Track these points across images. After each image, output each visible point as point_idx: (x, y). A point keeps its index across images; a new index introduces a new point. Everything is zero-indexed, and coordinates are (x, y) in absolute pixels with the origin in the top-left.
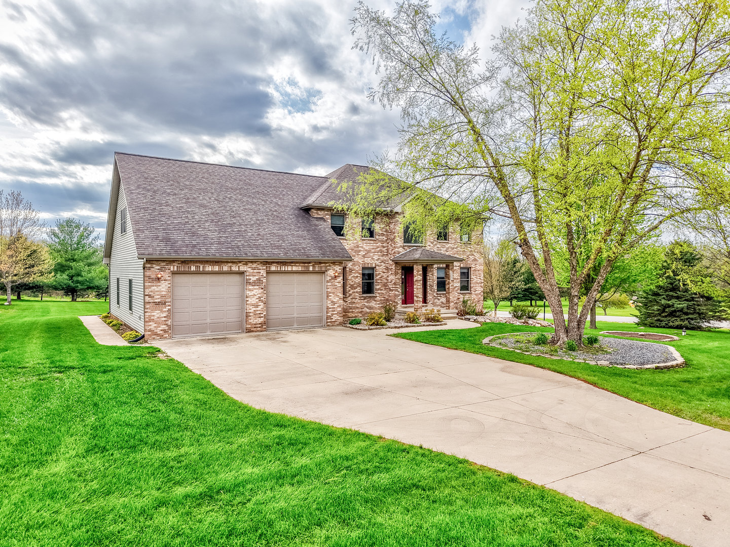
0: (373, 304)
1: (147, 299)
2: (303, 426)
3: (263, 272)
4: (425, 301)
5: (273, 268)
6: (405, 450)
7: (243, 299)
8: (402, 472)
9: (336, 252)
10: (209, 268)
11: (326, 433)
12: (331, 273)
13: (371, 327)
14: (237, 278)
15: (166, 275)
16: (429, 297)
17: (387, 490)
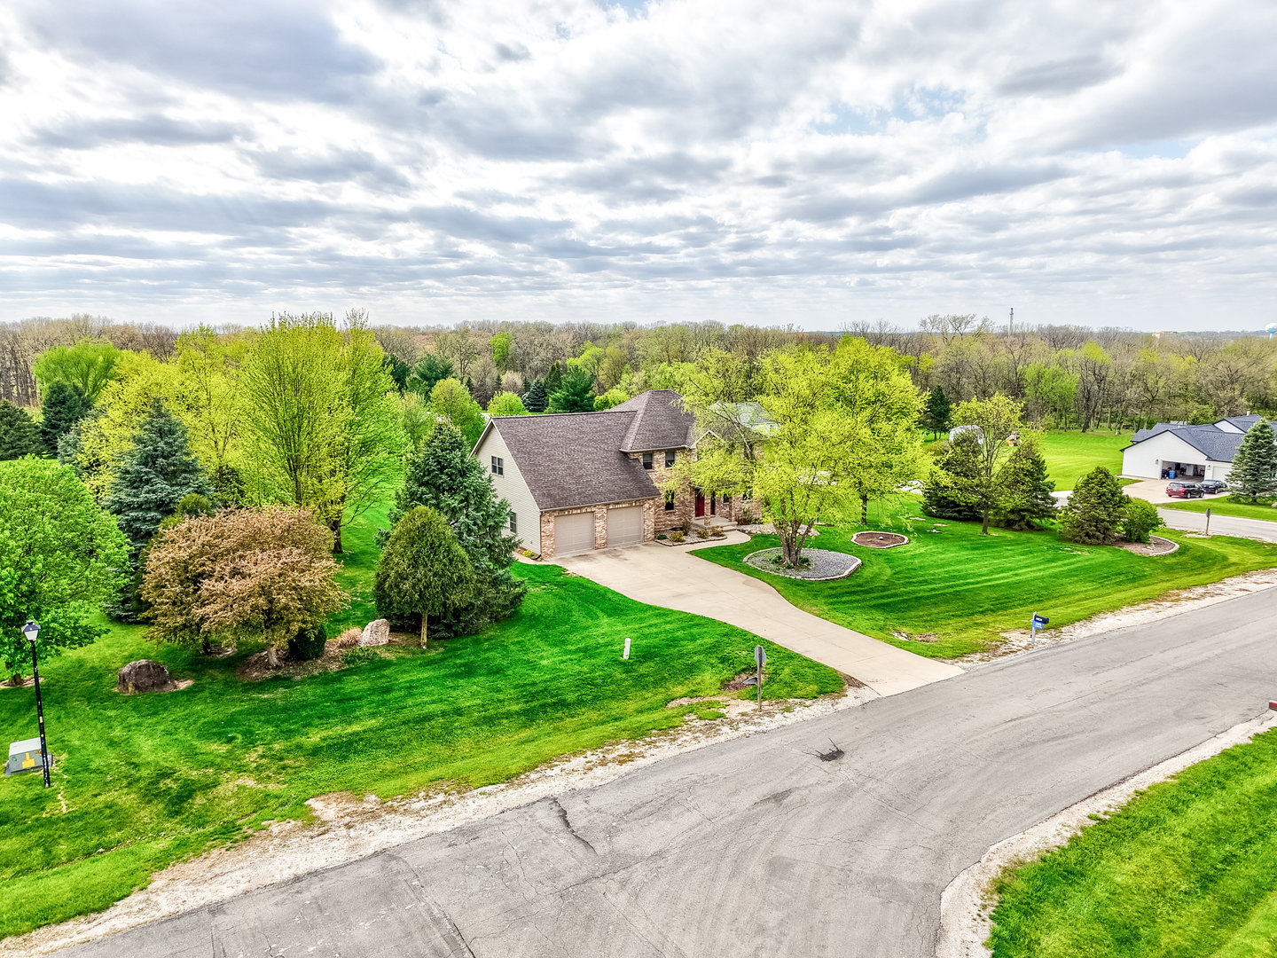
0: (673, 517)
1: (543, 534)
2: (664, 609)
3: (605, 510)
4: (713, 512)
5: (611, 507)
6: (698, 616)
7: (594, 529)
8: (696, 621)
9: (650, 491)
10: (575, 512)
11: (672, 612)
12: (647, 505)
13: (675, 544)
14: (589, 515)
15: (552, 519)
16: (717, 510)
17: (693, 625)
